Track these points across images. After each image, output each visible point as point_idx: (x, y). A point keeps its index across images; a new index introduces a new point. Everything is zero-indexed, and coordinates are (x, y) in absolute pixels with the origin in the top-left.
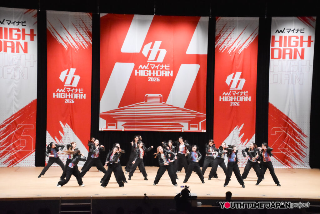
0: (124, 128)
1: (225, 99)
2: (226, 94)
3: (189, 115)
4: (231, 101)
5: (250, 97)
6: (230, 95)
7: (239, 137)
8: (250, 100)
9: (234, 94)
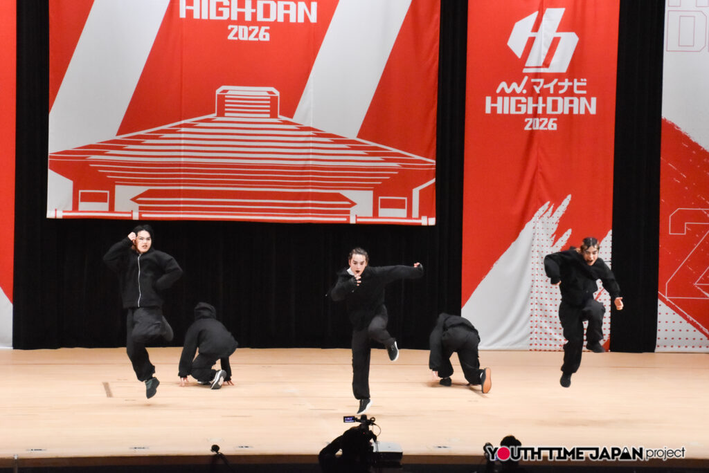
0: (141, 208)
1: (505, 106)
2: (509, 87)
3: (377, 162)
4: (526, 115)
5: (594, 100)
6: (525, 92)
7: (554, 244)
8: (593, 111)
9: (537, 89)
